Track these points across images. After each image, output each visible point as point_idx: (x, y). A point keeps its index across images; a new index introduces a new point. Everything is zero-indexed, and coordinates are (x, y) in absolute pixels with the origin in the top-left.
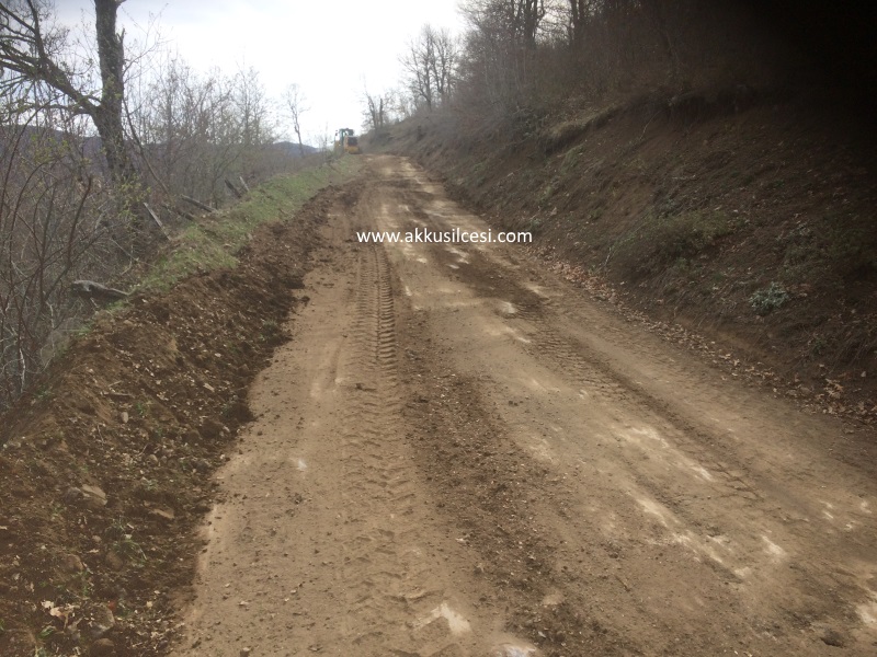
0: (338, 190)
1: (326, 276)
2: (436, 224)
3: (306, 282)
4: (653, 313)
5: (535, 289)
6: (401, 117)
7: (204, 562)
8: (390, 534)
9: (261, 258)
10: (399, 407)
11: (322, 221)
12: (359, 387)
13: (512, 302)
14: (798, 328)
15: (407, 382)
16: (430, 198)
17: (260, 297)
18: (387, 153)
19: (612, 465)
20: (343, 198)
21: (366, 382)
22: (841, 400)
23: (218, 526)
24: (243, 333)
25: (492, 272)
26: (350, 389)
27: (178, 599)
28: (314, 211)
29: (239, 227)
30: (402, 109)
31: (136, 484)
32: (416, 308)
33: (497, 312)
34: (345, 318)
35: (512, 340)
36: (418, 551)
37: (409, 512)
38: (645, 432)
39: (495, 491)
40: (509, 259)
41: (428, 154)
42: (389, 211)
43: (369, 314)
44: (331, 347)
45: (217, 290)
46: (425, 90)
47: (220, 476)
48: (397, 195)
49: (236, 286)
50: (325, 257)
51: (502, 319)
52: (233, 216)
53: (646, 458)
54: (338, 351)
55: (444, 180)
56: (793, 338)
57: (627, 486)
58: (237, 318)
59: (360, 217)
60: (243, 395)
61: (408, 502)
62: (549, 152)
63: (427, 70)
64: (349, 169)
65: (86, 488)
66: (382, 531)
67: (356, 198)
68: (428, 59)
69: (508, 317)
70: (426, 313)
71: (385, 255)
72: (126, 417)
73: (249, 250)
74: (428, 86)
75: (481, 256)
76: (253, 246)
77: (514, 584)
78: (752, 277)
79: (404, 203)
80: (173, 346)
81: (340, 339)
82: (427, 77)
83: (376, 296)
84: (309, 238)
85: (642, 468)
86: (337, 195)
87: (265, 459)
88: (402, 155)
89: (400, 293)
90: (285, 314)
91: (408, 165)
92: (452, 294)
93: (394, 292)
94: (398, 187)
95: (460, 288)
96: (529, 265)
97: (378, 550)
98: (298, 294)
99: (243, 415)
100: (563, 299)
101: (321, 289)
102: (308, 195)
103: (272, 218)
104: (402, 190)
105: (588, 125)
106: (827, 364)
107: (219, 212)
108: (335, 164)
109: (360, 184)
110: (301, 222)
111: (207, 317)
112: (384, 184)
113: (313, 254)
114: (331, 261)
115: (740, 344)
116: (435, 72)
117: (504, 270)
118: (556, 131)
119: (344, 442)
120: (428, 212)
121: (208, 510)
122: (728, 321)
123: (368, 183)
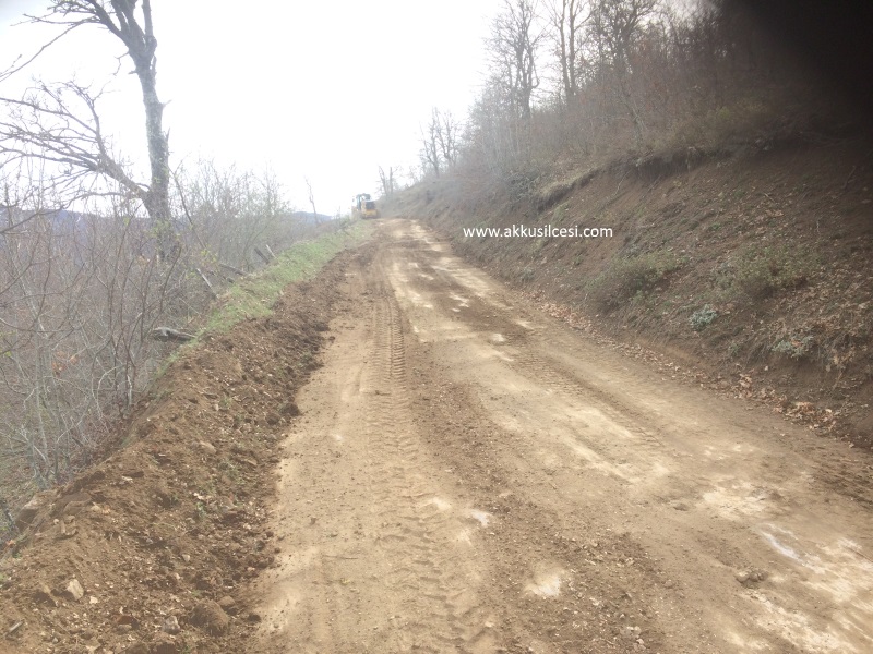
0: (354, 252)
1: (347, 321)
2: (442, 277)
3: (331, 326)
4: (618, 337)
5: (524, 324)
6: (411, 183)
7: (280, 486)
8: (401, 469)
9: (293, 309)
10: (408, 404)
11: (340, 279)
12: (378, 393)
13: (503, 334)
14: (723, 338)
15: (414, 389)
16: (438, 255)
17: (296, 337)
18: (398, 217)
19: (560, 431)
20: (358, 259)
21: (382, 390)
22: (750, 389)
23: (287, 469)
24: (286, 362)
25: (489, 313)
26: (370, 394)
27: (268, 501)
28: (334, 271)
29: (273, 286)
30: (412, 175)
31: (231, 445)
32: (422, 341)
33: (489, 342)
34: (365, 350)
35: (499, 360)
36: (418, 476)
37: (414, 458)
38: (590, 412)
39: (474, 446)
40: (505, 302)
41: (437, 216)
42: (400, 268)
43: (384, 347)
44: (355, 369)
45: (263, 331)
46: (432, 157)
47: (283, 444)
48: (408, 255)
49: (277, 328)
50: (345, 308)
51: (492, 346)
52: (266, 277)
53: (587, 426)
54: (360, 373)
55: (451, 239)
56: (719, 346)
57: (569, 440)
58: (280, 351)
59: (374, 275)
60: (291, 400)
61: (414, 454)
62: (541, 209)
63: (433, 139)
64: (363, 233)
65: (202, 443)
66: (395, 468)
67: (370, 259)
68: (435, 129)
69: (498, 345)
70: (431, 345)
71: (397, 304)
72: (217, 407)
73: (282, 304)
74: (434, 153)
75: (479, 301)
76: (284, 300)
77: (481, 488)
78: (692, 302)
79: (413, 261)
80: (239, 367)
81: (362, 364)
82: (433, 145)
83: (390, 335)
84: (331, 293)
85: (582, 432)
86: (353, 257)
87: (313, 434)
88: (412, 218)
89: (410, 331)
90: (316, 349)
91: (418, 227)
92: (452, 329)
93: (404, 330)
94: (407, 247)
95: (459, 326)
96: (522, 306)
97: (394, 477)
98: (325, 335)
99: (293, 411)
100: (546, 330)
101: (344, 330)
102: (326, 258)
103: (298, 278)
104: (412, 250)
105: (574, 185)
106: (742, 363)
107: (253, 275)
108: (349, 230)
109: (373, 247)
110: (323, 280)
111: (260, 350)
112: (395, 245)
113: (335, 305)
114: (350, 310)
115: (682, 355)
116: (441, 140)
117: (500, 311)
118: (546, 191)
119: (368, 424)
120: (435, 267)
121: (278, 462)
122: (674, 337)
123: (381, 245)
